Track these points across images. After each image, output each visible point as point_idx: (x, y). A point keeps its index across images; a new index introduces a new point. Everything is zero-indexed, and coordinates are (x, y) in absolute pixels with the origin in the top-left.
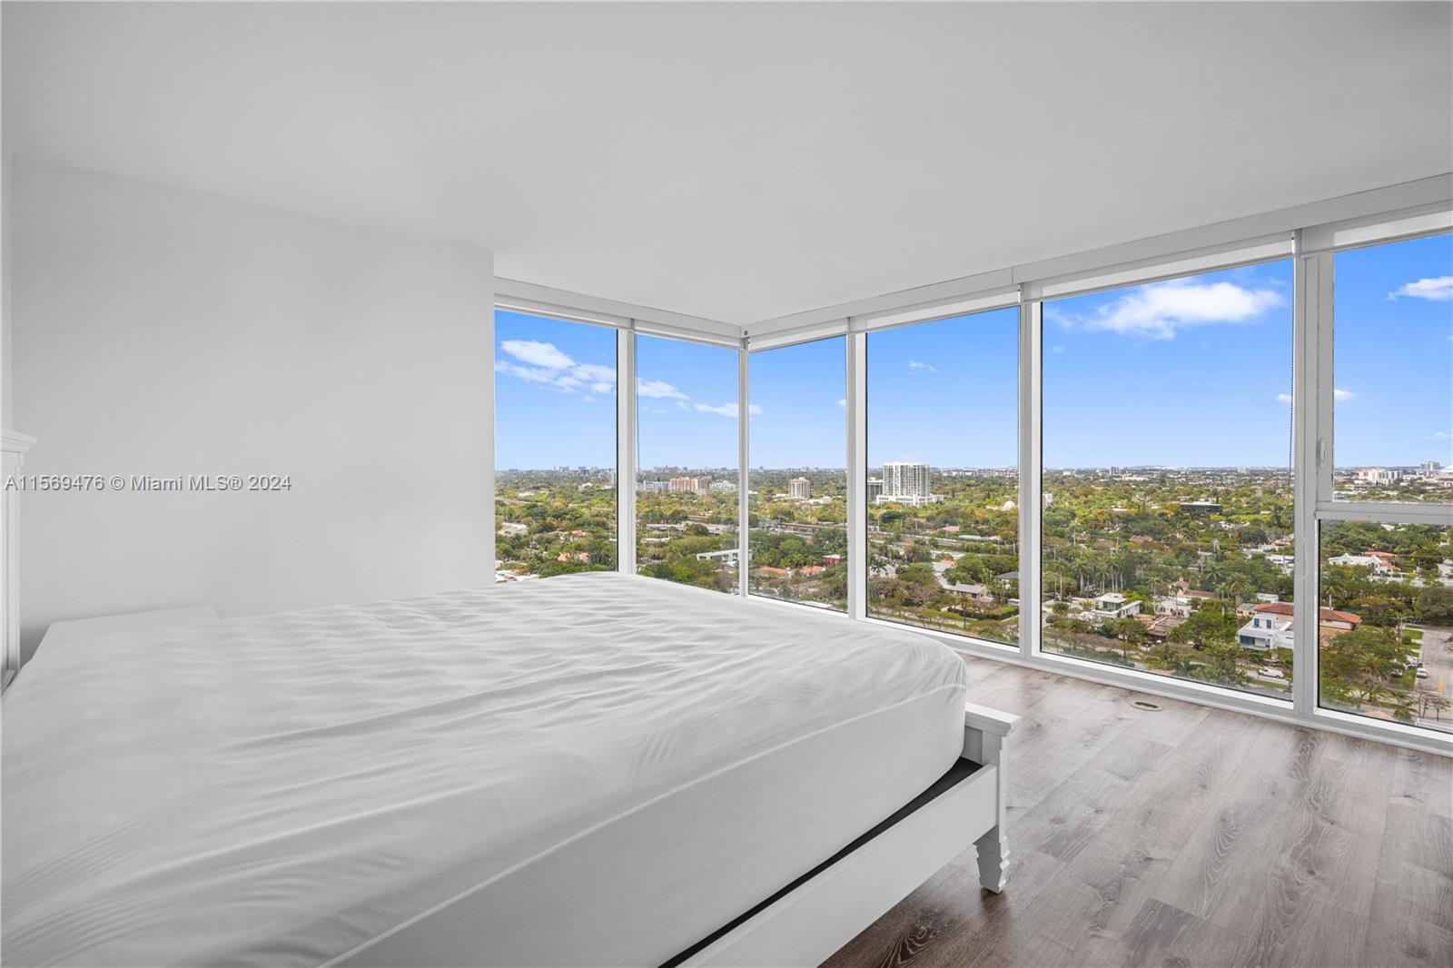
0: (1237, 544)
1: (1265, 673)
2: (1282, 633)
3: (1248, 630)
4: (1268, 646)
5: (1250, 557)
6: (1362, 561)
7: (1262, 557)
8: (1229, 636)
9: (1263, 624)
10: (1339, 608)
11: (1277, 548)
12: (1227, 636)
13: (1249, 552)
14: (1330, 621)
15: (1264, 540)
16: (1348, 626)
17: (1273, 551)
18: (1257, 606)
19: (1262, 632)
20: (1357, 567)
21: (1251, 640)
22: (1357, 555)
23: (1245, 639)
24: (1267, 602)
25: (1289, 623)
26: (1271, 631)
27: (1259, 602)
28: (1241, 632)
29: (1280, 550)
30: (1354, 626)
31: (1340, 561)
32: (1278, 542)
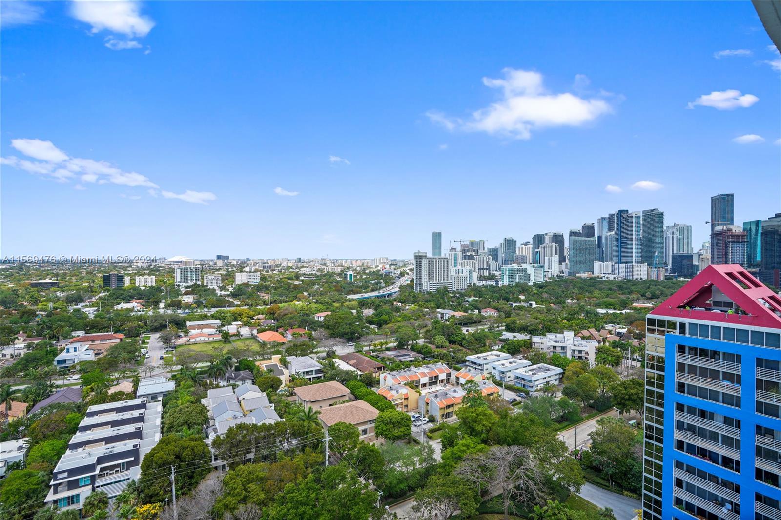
0: (65, 304)
1: (71, 379)
2: (83, 353)
3: (63, 356)
4: (74, 362)
5: (72, 311)
6: (129, 306)
7: (79, 310)
8: (50, 363)
9: (72, 350)
10: (116, 332)
11: (88, 304)
12: (48, 363)
13: (71, 309)
14: (110, 340)
15: (82, 300)
16: (118, 341)
17: (87, 306)
18: (71, 340)
19: (72, 354)
20: (127, 309)
21: (65, 361)
22: (129, 303)
23: (60, 362)
24: (78, 336)
25: (87, 346)
26: (76, 353)
27: (73, 337)
28: (58, 358)
29: (90, 305)
30: (121, 340)
31: (119, 307)
32: (89, 300)
